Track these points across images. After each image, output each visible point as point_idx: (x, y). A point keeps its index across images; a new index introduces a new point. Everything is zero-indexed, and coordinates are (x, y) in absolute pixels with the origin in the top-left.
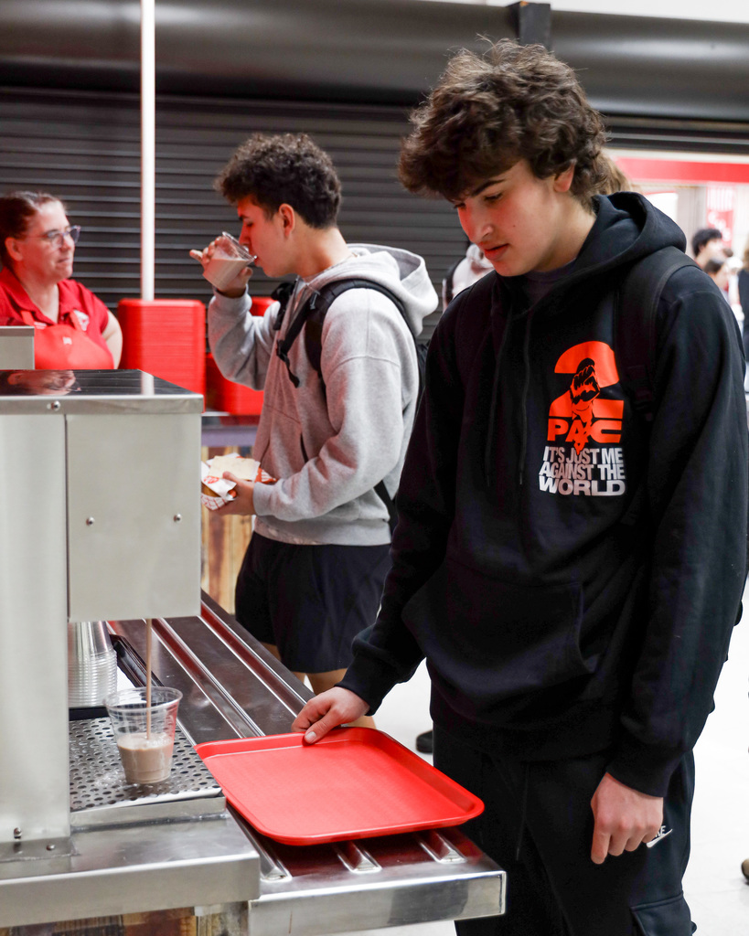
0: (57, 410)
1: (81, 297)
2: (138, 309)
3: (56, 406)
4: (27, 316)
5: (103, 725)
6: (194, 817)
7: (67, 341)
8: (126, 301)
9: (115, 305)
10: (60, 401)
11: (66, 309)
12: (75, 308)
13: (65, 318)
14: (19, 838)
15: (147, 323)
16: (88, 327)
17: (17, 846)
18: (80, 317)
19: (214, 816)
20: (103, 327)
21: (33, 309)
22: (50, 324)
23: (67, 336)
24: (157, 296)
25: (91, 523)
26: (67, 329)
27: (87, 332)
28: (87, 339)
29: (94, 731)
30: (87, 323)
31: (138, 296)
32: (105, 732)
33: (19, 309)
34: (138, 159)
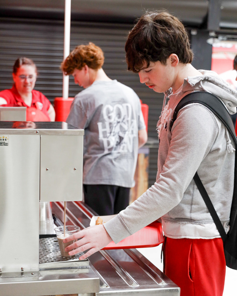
1: (40, 97)
2: (62, 102)
4: (20, 104)
5: (49, 240)
6: (79, 267)
7: (33, 113)
8: (58, 99)
9: (53, 100)
11: (34, 101)
12: (38, 101)
13: (34, 105)
14: (23, 271)
16: (43, 108)
17: (22, 274)
18: (39, 105)
19: (85, 267)
20: (48, 109)
21: (22, 101)
22: (28, 107)
23: (33, 111)
24: (69, 97)
26: (34, 109)
27: (42, 110)
28: (42, 113)
29: (46, 242)
30: (42, 107)
31: (62, 97)
32: (50, 242)
33: (17, 101)
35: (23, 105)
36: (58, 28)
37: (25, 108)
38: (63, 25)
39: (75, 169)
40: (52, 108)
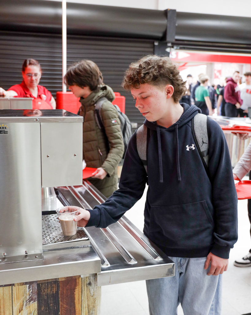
0: (37, 121)
1: (44, 91)
2: (62, 94)
3: (37, 120)
4: (28, 95)
5: (52, 217)
6: (80, 246)
7: (40, 103)
8: (59, 92)
9: (55, 94)
10: (38, 118)
11: (40, 94)
12: (43, 94)
13: (39, 96)
14: (27, 254)
15: (64, 99)
16: (46, 99)
17: (26, 256)
18: (44, 96)
19: (86, 246)
20: (50, 100)
21: (30, 94)
22: (35, 98)
23: (39, 101)
24: (67, 91)
25: (48, 156)
26: (39, 100)
27: (46, 101)
28: (46, 103)
29: (50, 219)
30: (46, 98)
31: (62, 91)
32: (53, 219)
33: (26, 94)
34: (61, 53)
35: (31, 96)
36: (57, 40)
37: (33, 99)
38: (61, 38)
39: (75, 155)
40: (53, 100)
